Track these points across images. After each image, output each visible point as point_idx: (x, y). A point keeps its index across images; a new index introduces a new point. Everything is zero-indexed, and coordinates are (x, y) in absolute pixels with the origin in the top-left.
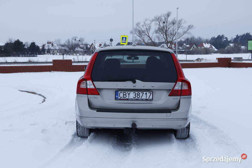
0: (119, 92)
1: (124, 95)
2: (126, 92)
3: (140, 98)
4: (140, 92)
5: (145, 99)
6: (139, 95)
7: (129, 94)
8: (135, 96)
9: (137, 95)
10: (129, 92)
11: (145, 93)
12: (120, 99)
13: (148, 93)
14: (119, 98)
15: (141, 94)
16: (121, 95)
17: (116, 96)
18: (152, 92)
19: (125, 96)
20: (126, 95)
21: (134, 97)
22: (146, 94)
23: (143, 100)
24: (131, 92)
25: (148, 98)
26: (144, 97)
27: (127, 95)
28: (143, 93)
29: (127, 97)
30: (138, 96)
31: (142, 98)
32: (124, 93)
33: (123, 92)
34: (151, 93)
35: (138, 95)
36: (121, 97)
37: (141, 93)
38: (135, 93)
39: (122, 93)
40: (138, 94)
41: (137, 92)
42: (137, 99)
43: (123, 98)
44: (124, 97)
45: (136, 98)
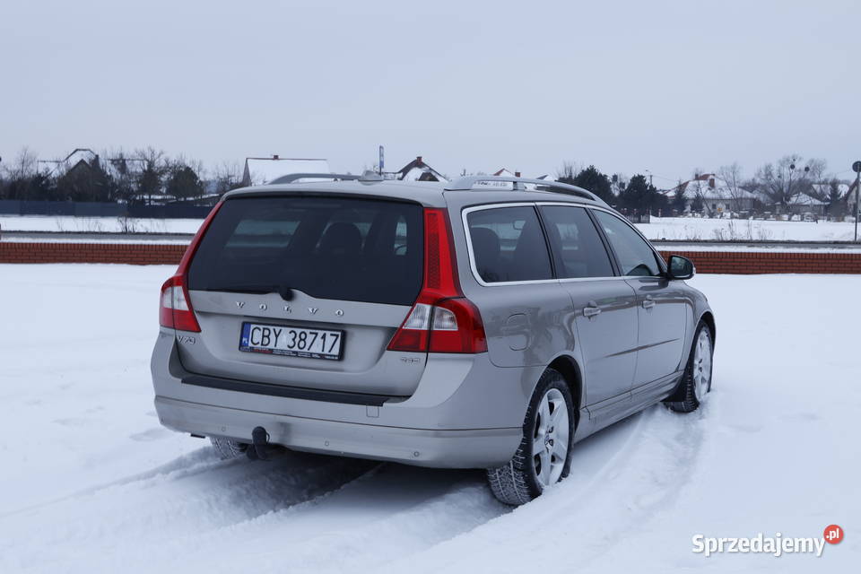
0: (253, 326)
1: (263, 336)
2: (271, 328)
3: (305, 350)
4: (308, 331)
5: (319, 355)
6: (304, 340)
7: (277, 336)
8: (292, 344)
9: (297, 340)
10: (278, 329)
11: (321, 333)
12: (253, 350)
13: (328, 333)
14: (250, 344)
15: (310, 338)
16: (257, 337)
17: (244, 339)
18: (339, 333)
19: (266, 340)
20: (268, 337)
21: (289, 347)
22: (324, 337)
23: (314, 356)
24: (283, 328)
25: (326, 352)
26: (316, 349)
27: (272, 337)
28: (316, 334)
29: (271, 346)
30: (302, 344)
31: (311, 351)
32: (264, 329)
33: (261, 327)
34: (337, 336)
35: (301, 340)
36: (255, 341)
37: (311, 333)
38: (294, 332)
39: (260, 330)
40: (303, 336)
41: (298, 331)
42: (296, 352)
43: (259, 346)
44: (262, 344)
45: (296, 349)
